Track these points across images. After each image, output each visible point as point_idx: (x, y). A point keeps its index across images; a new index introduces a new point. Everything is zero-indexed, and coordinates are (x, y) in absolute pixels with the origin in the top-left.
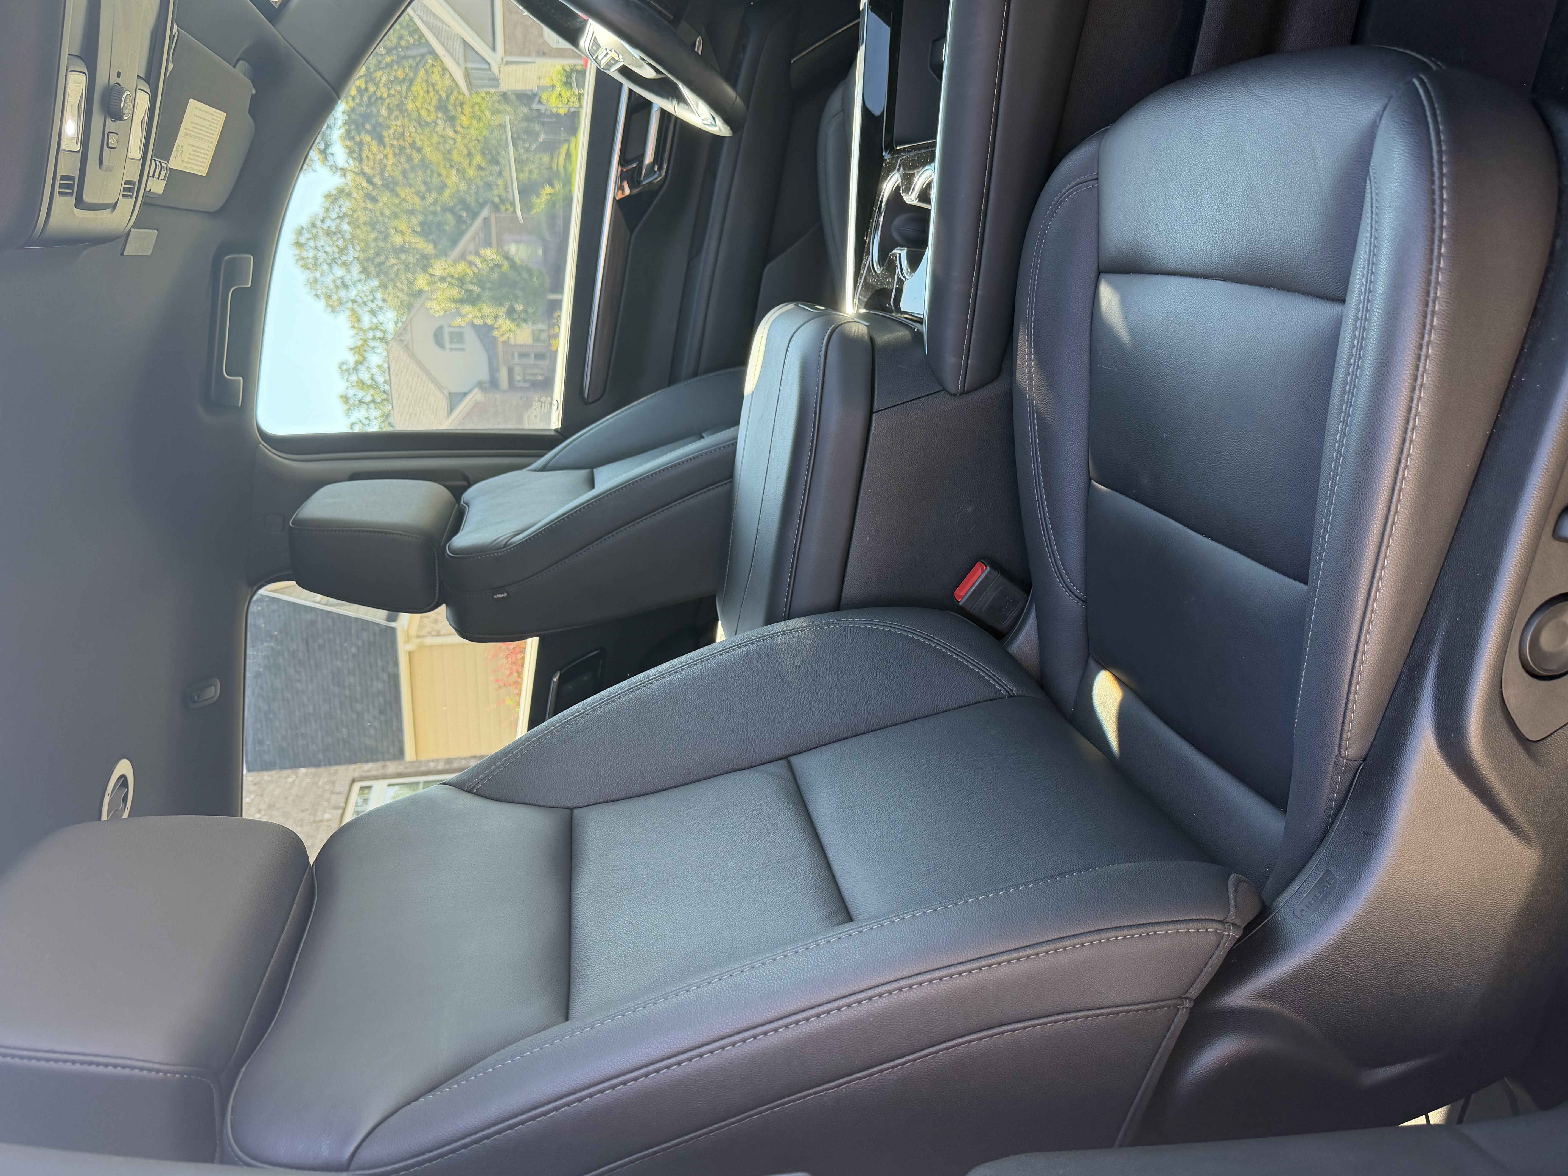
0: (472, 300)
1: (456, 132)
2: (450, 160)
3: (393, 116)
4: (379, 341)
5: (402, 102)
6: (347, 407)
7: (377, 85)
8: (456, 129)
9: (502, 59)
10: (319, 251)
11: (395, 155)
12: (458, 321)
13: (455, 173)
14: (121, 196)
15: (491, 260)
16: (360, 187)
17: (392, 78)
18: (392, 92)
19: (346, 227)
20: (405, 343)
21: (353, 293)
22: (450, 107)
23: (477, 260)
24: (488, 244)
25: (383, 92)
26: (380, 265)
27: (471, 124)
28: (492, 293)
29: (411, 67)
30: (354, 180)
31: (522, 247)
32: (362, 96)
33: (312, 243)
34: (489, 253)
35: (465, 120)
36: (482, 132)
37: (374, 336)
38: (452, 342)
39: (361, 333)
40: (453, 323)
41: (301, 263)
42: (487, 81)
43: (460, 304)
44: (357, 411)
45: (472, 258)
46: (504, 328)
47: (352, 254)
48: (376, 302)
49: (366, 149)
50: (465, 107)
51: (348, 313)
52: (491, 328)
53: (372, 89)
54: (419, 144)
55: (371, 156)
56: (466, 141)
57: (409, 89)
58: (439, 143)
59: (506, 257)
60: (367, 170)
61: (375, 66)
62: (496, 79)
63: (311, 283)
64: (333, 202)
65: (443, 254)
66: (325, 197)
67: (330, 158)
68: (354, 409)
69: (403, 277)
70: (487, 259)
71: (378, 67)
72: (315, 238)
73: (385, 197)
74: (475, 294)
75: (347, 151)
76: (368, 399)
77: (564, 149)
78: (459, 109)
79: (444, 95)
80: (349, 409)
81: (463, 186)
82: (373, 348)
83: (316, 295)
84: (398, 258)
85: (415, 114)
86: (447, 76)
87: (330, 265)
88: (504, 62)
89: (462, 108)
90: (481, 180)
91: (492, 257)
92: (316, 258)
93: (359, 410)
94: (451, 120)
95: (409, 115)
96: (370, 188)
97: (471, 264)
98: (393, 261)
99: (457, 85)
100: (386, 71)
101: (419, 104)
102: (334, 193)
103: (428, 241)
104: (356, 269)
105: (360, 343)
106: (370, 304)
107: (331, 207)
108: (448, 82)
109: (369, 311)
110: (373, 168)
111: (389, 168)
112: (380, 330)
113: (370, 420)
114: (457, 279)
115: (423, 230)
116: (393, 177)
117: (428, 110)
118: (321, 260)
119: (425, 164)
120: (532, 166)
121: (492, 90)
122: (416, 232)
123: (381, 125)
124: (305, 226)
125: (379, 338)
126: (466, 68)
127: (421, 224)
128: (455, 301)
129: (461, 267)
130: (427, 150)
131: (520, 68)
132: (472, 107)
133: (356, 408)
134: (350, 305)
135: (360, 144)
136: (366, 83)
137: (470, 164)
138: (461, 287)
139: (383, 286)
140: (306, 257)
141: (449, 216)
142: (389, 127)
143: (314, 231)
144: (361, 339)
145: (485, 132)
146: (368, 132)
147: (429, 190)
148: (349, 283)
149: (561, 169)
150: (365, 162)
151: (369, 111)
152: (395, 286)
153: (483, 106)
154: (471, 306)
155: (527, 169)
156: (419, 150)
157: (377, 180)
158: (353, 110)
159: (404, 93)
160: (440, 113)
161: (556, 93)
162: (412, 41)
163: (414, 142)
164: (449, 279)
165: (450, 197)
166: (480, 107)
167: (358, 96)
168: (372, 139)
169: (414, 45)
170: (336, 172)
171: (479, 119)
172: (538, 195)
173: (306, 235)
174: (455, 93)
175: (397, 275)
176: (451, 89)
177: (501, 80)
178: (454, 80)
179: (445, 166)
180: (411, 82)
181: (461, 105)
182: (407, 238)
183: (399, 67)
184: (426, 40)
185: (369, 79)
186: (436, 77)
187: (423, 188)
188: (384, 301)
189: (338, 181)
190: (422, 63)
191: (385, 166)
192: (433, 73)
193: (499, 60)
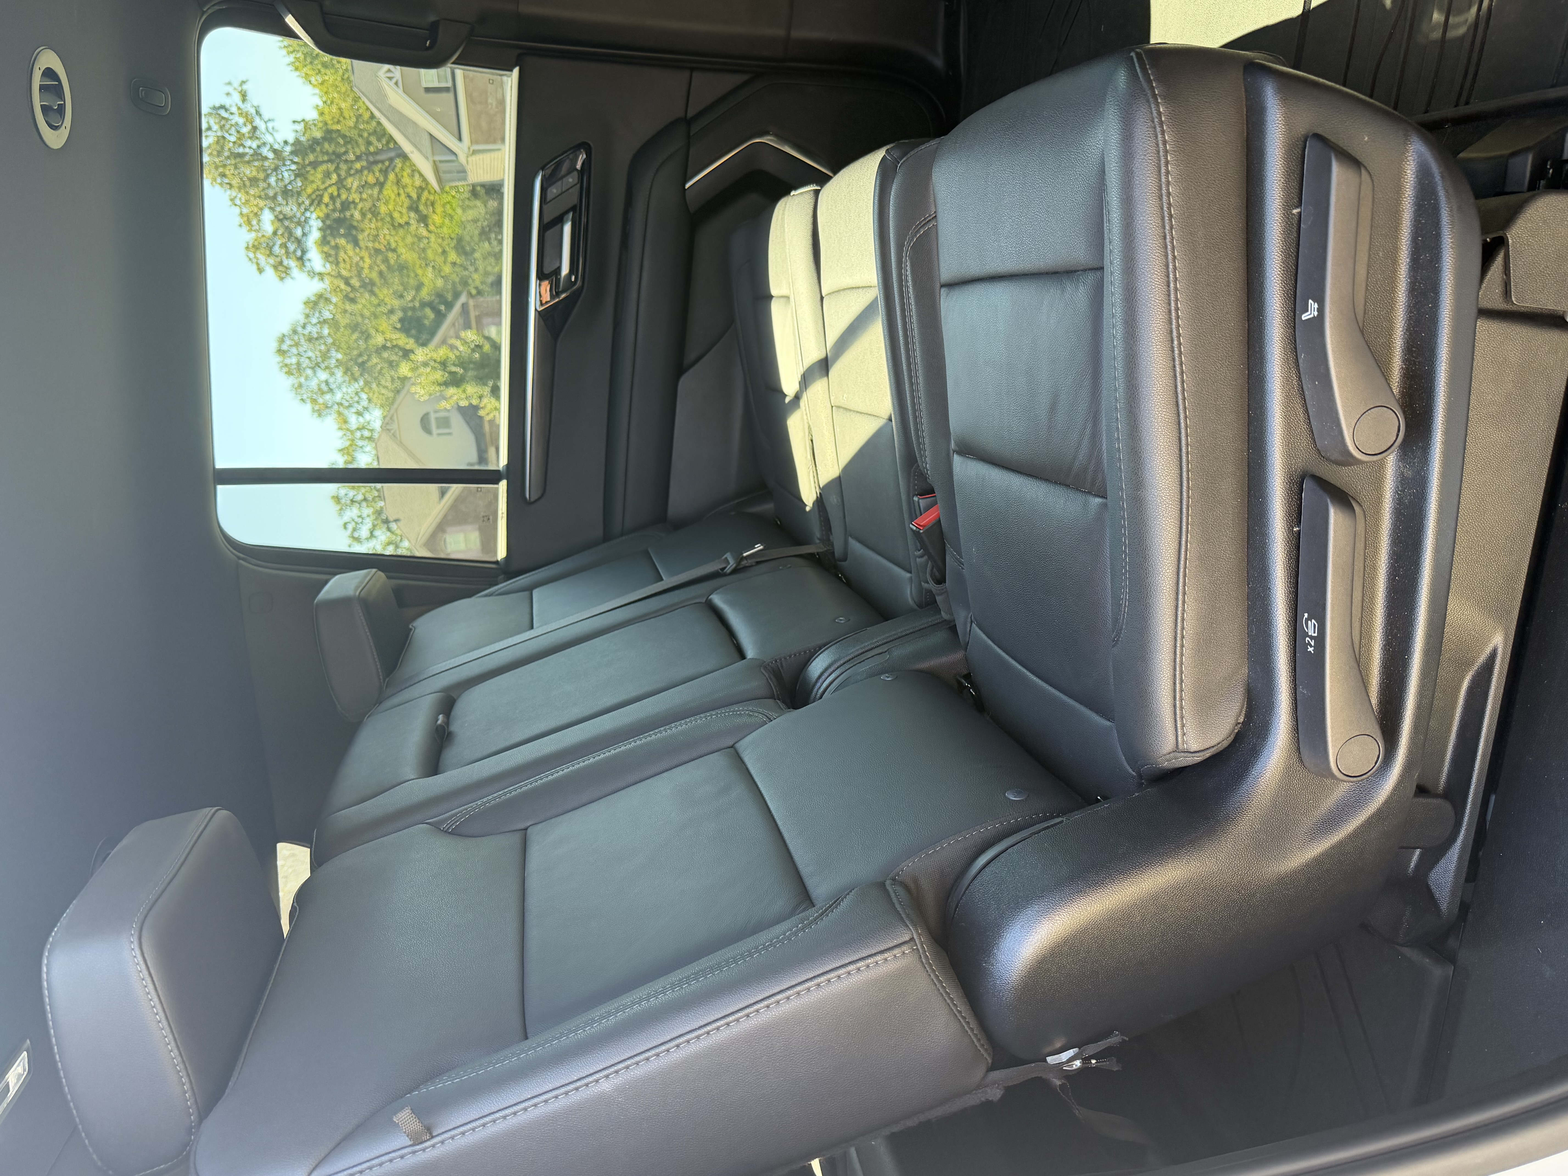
0: (455, 381)
1: (430, 232)
2: (425, 259)
3: (366, 220)
4: (367, 440)
5: (374, 205)
6: (339, 507)
7: (349, 191)
8: (429, 229)
9: (469, 148)
10: (302, 356)
11: (370, 256)
12: (444, 404)
13: (431, 271)
15: (472, 341)
16: (338, 290)
17: (363, 182)
18: (364, 196)
19: (326, 331)
20: (392, 432)
21: (338, 396)
22: (421, 207)
23: (458, 343)
24: (467, 326)
25: (355, 196)
26: (363, 363)
27: (443, 223)
28: (475, 373)
29: (381, 171)
30: (332, 283)
32: (334, 204)
33: (294, 350)
34: (470, 335)
35: (437, 218)
36: (455, 230)
37: (362, 435)
38: (438, 427)
39: (349, 434)
40: (439, 406)
41: (284, 369)
42: (455, 174)
43: (444, 387)
44: (349, 510)
45: (453, 341)
46: (489, 407)
47: (335, 357)
48: (362, 403)
49: (342, 252)
50: (436, 206)
51: (335, 416)
52: (476, 408)
53: (344, 197)
54: (393, 245)
55: (347, 259)
56: (440, 239)
57: (380, 192)
58: (413, 243)
59: (487, 338)
60: (345, 273)
61: (346, 172)
62: (464, 171)
63: (296, 388)
64: (312, 308)
65: (423, 343)
66: (305, 303)
67: (307, 264)
68: (346, 508)
69: (386, 373)
70: (467, 341)
71: (349, 174)
72: (296, 344)
73: (364, 299)
74: (459, 376)
75: (323, 256)
76: (360, 497)
78: (431, 209)
79: (415, 196)
80: (341, 509)
81: (440, 283)
82: (361, 447)
83: (302, 400)
84: (381, 358)
85: (388, 217)
86: (417, 176)
87: (313, 368)
88: (471, 152)
89: (433, 208)
90: (457, 275)
91: (473, 338)
92: (299, 364)
93: (351, 509)
94: (424, 219)
95: (382, 218)
96: (349, 289)
97: (452, 347)
98: (375, 360)
99: (427, 182)
100: (357, 176)
101: (391, 207)
102: (313, 299)
103: (409, 335)
104: (339, 373)
105: (348, 443)
106: (356, 405)
107: (311, 313)
108: (418, 182)
109: (355, 413)
110: (350, 271)
111: (366, 271)
112: (367, 429)
113: (363, 519)
114: (440, 363)
115: (403, 326)
116: (370, 279)
117: (400, 212)
118: (304, 366)
119: (402, 268)
121: (460, 185)
122: (396, 328)
123: (354, 228)
124: (286, 334)
125: (367, 438)
126: (434, 162)
127: (401, 320)
128: (440, 385)
129: (444, 351)
130: (402, 250)
131: (487, 157)
132: (444, 206)
133: (348, 507)
134: (336, 407)
135: (336, 249)
136: (339, 189)
137: (445, 262)
138: (444, 370)
139: (368, 386)
140: (289, 363)
141: (427, 310)
142: (363, 231)
143: (296, 338)
144: (349, 439)
145: (458, 231)
146: (343, 235)
147: (406, 290)
148: (334, 386)
150: (342, 265)
151: (342, 216)
152: (379, 385)
153: (454, 205)
154: (455, 388)
156: (395, 251)
157: (355, 282)
158: (327, 216)
159: (376, 197)
160: (412, 213)
162: (381, 145)
163: (389, 243)
164: (432, 363)
165: (427, 293)
166: (451, 205)
167: (332, 203)
168: (348, 242)
169: (382, 150)
170: (314, 276)
171: (451, 217)
173: (288, 342)
174: (426, 193)
175: (380, 373)
176: (421, 189)
177: (469, 173)
178: (424, 180)
179: (421, 267)
180: (381, 185)
181: (433, 204)
182: (388, 336)
183: (369, 172)
184: (395, 143)
185: (340, 186)
186: (406, 180)
187: (401, 288)
188: (370, 400)
189: (316, 286)
190: (392, 166)
191: (362, 268)
192: (402, 176)
193: (466, 150)
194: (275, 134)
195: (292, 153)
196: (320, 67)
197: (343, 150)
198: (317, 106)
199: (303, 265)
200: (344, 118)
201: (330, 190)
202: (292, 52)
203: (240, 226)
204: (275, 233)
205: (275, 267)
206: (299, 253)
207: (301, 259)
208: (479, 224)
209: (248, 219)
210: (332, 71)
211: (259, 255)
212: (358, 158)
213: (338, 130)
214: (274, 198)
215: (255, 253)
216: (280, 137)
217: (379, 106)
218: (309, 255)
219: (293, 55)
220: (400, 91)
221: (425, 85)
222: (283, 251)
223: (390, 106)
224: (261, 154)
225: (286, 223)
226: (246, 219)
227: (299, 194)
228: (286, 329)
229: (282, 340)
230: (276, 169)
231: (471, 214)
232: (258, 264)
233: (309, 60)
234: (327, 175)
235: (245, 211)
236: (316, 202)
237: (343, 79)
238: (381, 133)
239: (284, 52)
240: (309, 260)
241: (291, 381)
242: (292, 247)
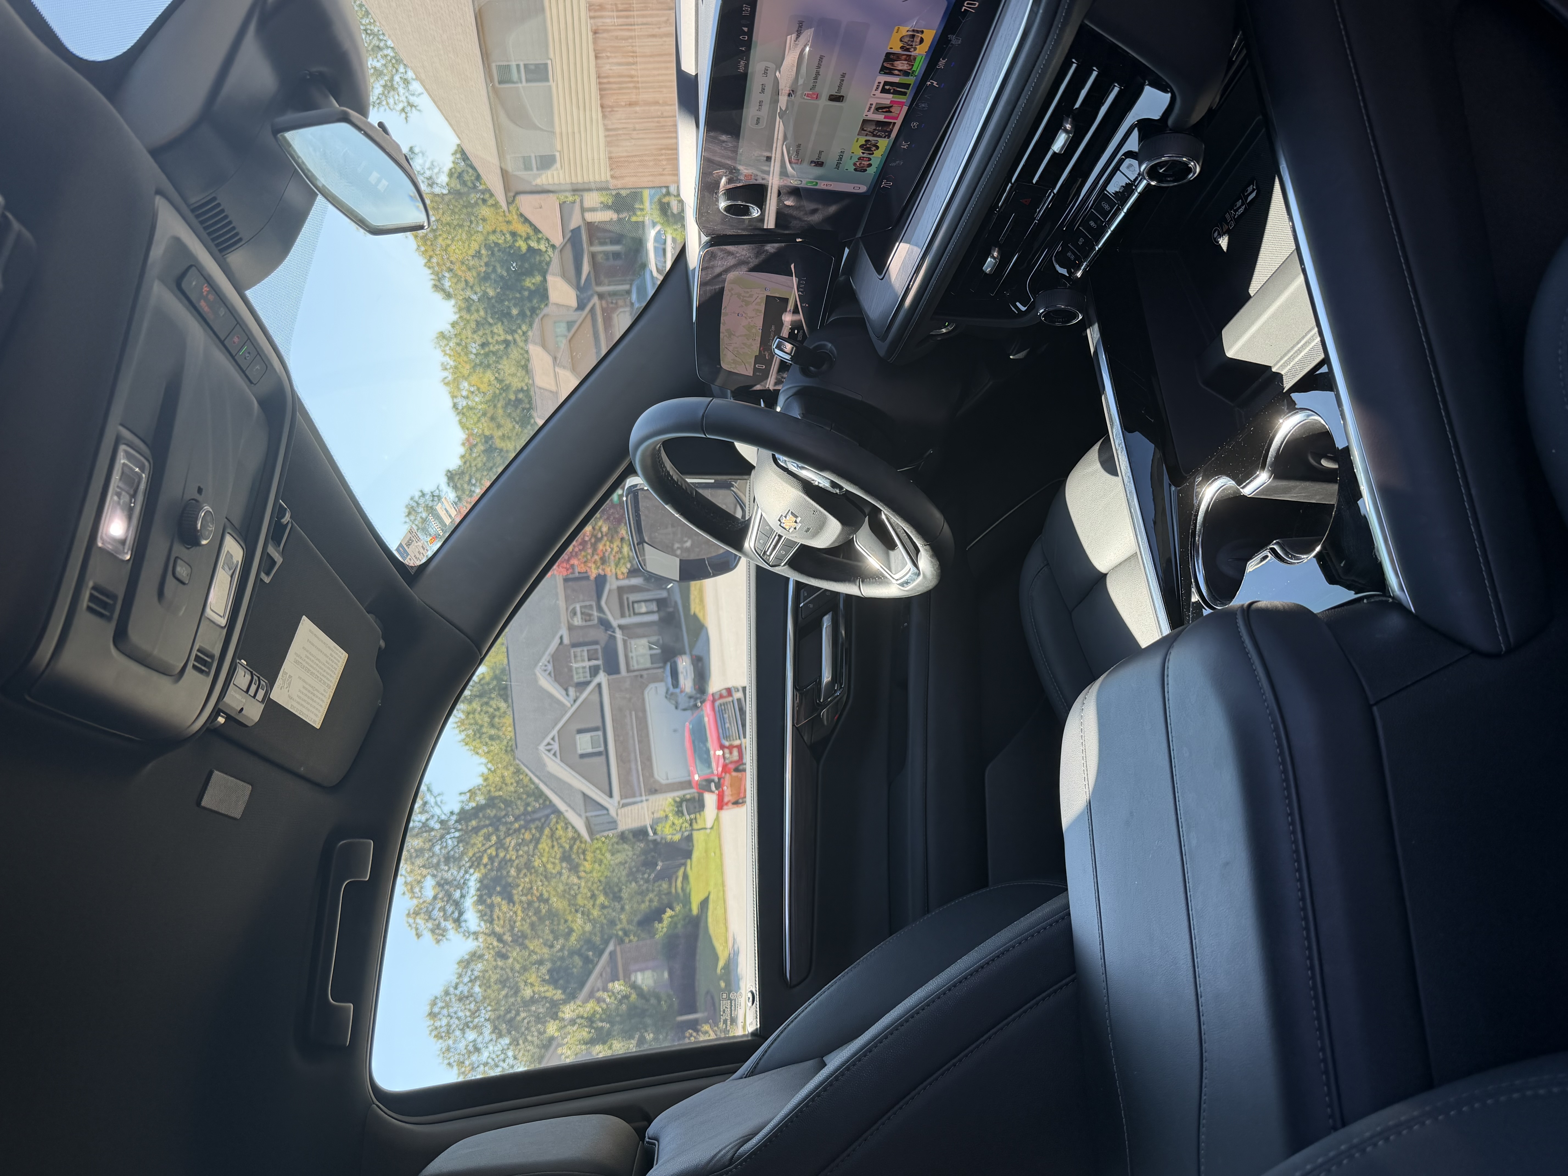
0: (602, 1037)
1: (579, 878)
2: (575, 905)
3: (521, 875)
5: (529, 860)
7: (506, 850)
8: (580, 876)
9: (619, 803)
10: (452, 1018)
11: (524, 910)
13: (580, 916)
14: (192, 661)
15: (619, 993)
16: (491, 947)
17: (520, 840)
18: (521, 853)
19: (477, 989)
21: (485, 1054)
22: (574, 856)
23: (605, 996)
24: (614, 978)
25: (512, 855)
26: (512, 1020)
27: (593, 868)
28: (622, 1027)
29: (536, 828)
30: (485, 940)
31: (648, 974)
32: (492, 864)
33: (445, 1012)
34: (618, 986)
35: (587, 865)
36: (604, 873)
41: (434, 1033)
42: (606, 826)
43: (590, 1045)
45: (600, 994)
47: (485, 1014)
48: (507, 1061)
49: (497, 910)
50: (587, 853)
53: (502, 855)
54: (546, 895)
55: (501, 915)
56: (590, 884)
57: (536, 847)
58: (565, 891)
59: (634, 986)
60: (498, 929)
61: (505, 833)
62: (614, 822)
63: (443, 1053)
64: (465, 967)
65: (571, 997)
66: (458, 963)
67: (463, 924)
69: (533, 1029)
70: (615, 993)
71: (507, 834)
72: (447, 1006)
73: (515, 953)
75: (479, 915)
77: (681, 873)
78: (582, 857)
79: (567, 847)
81: (588, 927)
83: (449, 1064)
84: (528, 1011)
85: (541, 869)
86: (570, 828)
87: (463, 1031)
88: (621, 805)
89: (584, 855)
90: (605, 918)
91: (620, 989)
92: (449, 1026)
94: (574, 868)
95: (536, 872)
96: (501, 946)
97: (599, 1001)
98: (523, 1015)
99: (579, 835)
100: (515, 835)
101: (544, 859)
102: (466, 958)
103: (556, 988)
104: (488, 1029)
106: (501, 1064)
107: (464, 972)
108: (570, 834)
110: (503, 927)
111: (518, 924)
114: (586, 1019)
115: (551, 976)
116: (522, 932)
117: (553, 863)
118: (454, 1027)
119: (553, 915)
120: (651, 895)
121: (610, 833)
122: (545, 981)
123: (510, 885)
124: (438, 996)
126: (587, 818)
127: (550, 971)
128: (586, 1043)
129: (591, 1006)
130: (554, 900)
131: (635, 807)
132: (594, 852)
135: (491, 907)
136: (497, 850)
137: (594, 905)
138: (591, 1027)
139: (515, 1042)
140: (439, 1026)
141: (576, 959)
142: (518, 886)
143: (448, 999)
145: (607, 873)
146: (499, 893)
147: (556, 938)
148: (480, 1046)
149: (679, 890)
150: (496, 922)
152: (525, 1040)
153: (604, 850)
155: (647, 898)
156: (547, 901)
157: (508, 938)
158: (485, 876)
159: (531, 853)
160: (564, 864)
161: (669, 823)
162: (537, 805)
163: (541, 895)
164: (579, 1021)
165: (576, 940)
166: (601, 851)
167: (490, 863)
168: (503, 899)
169: (538, 809)
170: (469, 936)
171: (601, 862)
172: (661, 921)
173: (440, 1004)
174: (578, 843)
175: (527, 1029)
176: (574, 839)
177: (619, 822)
178: (576, 831)
179: (571, 912)
180: (538, 841)
181: (584, 853)
182: (536, 989)
183: (526, 830)
184: (550, 801)
185: (499, 845)
186: (560, 832)
187: (551, 937)
188: (515, 1058)
189: (471, 945)
190: (547, 822)
191: (515, 922)
192: (557, 829)
193: (616, 804)
194: (442, 806)
195: (456, 821)
196: (487, 740)
197: (503, 813)
198: (483, 774)
199: (460, 926)
200: (506, 785)
201: (489, 851)
202: (463, 731)
203: (404, 893)
204: (435, 898)
205: (433, 931)
206: (456, 914)
207: (458, 921)
208: (627, 865)
209: (412, 888)
210: (498, 742)
211: (419, 920)
212: (517, 819)
213: (500, 796)
214: (438, 864)
215: (415, 919)
216: (447, 809)
217: (538, 773)
218: (466, 916)
219: (465, 733)
220: (558, 761)
221: (580, 752)
222: (442, 914)
223: (549, 772)
224: (428, 826)
225: (447, 887)
226: (409, 887)
227: (460, 858)
228: (438, 991)
229: (434, 1003)
230: (442, 837)
231: (620, 857)
232: (417, 929)
233: (478, 735)
234: (487, 838)
235: (409, 879)
236: (476, 864)
237: (506, 751)
238: (539, 795)
239: (457, 731)
240: (466, 921)
241: (440, 1044)
242: (450, 909)
